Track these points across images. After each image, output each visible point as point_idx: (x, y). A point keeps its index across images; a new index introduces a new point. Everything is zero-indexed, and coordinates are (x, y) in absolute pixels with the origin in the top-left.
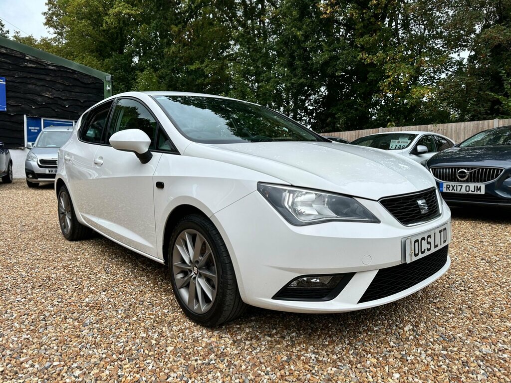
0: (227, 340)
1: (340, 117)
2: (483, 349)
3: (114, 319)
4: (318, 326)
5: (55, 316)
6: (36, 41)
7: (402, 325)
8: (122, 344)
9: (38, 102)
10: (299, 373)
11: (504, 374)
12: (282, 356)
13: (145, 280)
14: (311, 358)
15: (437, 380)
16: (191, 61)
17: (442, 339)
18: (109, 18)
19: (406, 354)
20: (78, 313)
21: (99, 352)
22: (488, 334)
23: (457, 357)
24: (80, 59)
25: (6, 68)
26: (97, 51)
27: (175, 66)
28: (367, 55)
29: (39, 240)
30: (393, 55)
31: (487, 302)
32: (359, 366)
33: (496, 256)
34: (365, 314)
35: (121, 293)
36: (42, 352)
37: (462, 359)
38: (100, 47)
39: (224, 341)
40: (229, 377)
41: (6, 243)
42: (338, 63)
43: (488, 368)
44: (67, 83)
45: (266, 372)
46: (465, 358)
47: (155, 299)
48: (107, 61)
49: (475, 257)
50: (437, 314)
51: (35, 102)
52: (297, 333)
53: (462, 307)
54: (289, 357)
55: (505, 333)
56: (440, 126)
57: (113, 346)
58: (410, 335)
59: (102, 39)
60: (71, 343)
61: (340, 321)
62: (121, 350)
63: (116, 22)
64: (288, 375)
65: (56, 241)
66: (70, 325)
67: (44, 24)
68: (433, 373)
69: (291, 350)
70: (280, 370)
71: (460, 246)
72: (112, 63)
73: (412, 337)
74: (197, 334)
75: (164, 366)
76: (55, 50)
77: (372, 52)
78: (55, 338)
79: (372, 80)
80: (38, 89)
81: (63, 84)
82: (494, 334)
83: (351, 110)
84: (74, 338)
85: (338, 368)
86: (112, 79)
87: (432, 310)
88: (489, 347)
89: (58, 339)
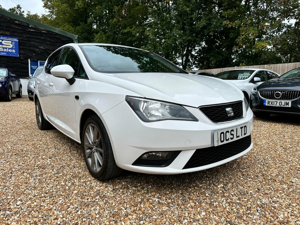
0: (110, 188)
1: (212, 60)
2: (263, 200)
3: (50, 174)
4: (166, 183)
5: (18, 171)
6: (39, 17)
7: (217, 184)
8: (49, 188)
9: (36, 51)
10: (145, 209)
11: (271, 216)
12: (138, 199)
13: (75, 153)
14: (155, 201)
15: (228, 218)
16: (125, 27)
17: (239, 193)
18: (79, 2)
19: (214, 201)
20: (31, 170)
21: (35, 192)
22: (270, 192)
23: (245, 205)
24: (62, 27)
25: (18, 32)
26: (73, 22)
27: (115, 30)
28: (229, 22)
29: (24, 129)
30: (245, 22)
31: (275, 172)
32: (182, 207)
33: (290, 145)
34: (197, 177)
35: (59, 160)
36: (4, 191)
37: (248, 206)
38: (75, 19)
39: (107, 189)
40: (103, 210)
41: (6, 130)
42: (211, 27)
43: (262, 212)
44: (52, 41)
45: (125, 208)
46: (250, 206)
47: (76, 164)
48: (77, 28)
49: (277, 145)
50: (241, 178)
51: (35, 52)
52: (152, 186)
53: (258, 175)
54: (142, 200)
55: (281, 191)
56: (272, 66)
57: (44, 189)
58: (220, 190)
59: (75, 15)
60: (21, 187)
61: (180, 180)
62: (47, 191)
63: (83, 5)
64: (138, 210)
65: (34, 130)
66: (24, 177)
67: (43, 7)
68: (227, 213)
69: (145, 196)
70: (134, 207)
71: (270, 139)
72: (80, 29)
73: (221, 191)
74: (94, 184)
75: (68, 202)
76: (49, 22)
77: (233, 20)
78: (13, 183)
79: (232, 37)
80: (37, 44)
81: (51, 41)
82: (273, 192)
83: (219, 56)
84: (24, 183)
85: (169, 208)
86: (78, 38)
87: (239, 176)
88: (267, 199)
89: (15, 184)
